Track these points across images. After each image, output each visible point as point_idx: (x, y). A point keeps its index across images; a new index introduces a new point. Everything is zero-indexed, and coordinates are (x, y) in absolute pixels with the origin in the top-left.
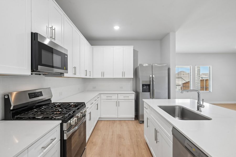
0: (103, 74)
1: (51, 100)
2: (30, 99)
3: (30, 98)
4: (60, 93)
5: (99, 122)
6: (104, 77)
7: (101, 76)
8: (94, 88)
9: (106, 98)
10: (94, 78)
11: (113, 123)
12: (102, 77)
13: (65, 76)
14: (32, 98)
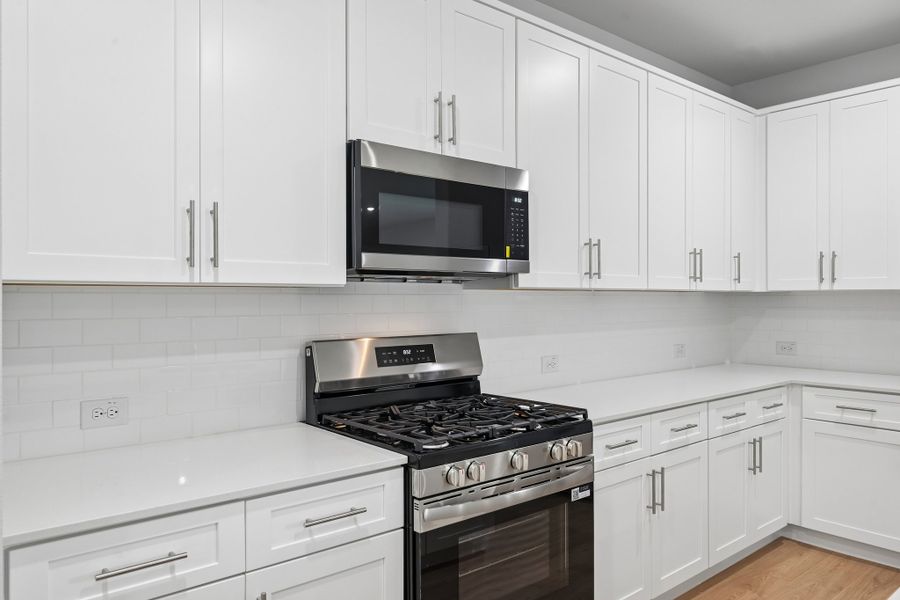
0: (827, 263)
1: (478, 382)
2: (379, 366)
3: (380, 364)
4: (542, 358)
5: (783, 549)
6: (837, 287)
7: (816, 278)
8: (787, 348)
9: (837, 415)
10: (771, 288)
11: (876, 579)
12: (826, 286)
13: (521, 285)
14: (388, 365)
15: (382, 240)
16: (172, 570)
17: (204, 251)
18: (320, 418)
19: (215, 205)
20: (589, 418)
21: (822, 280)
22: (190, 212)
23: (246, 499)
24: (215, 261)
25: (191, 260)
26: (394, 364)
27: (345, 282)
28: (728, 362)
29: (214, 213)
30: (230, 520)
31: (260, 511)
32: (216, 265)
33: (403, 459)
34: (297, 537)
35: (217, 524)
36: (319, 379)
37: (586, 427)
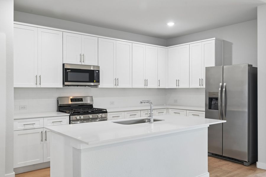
1: (93, 106)
2: (71, 102)
4: (110, 102)
6: (179, 87)
13: (99, 87)
14: (73, 102)
15: (69, 80)
16: (33, 126)
17: (38, 83)
18: (59, 110)
19: (40, 76)
20: (107, 111)
21: (177, 86)
22: (36, 77)
23: (43, 117)
24: (40, 84)
25: (36, 84)
26: (74, 102)
27: (62, 87)
28: (165, 105)
29: (40, 77)
30: (41, 120)
31: (46, 119)
32: (40, 85)
33: (69, 114)
34: (51, 124)
35: (39, 120)
36: (59, 104)
37: (106, 112)
